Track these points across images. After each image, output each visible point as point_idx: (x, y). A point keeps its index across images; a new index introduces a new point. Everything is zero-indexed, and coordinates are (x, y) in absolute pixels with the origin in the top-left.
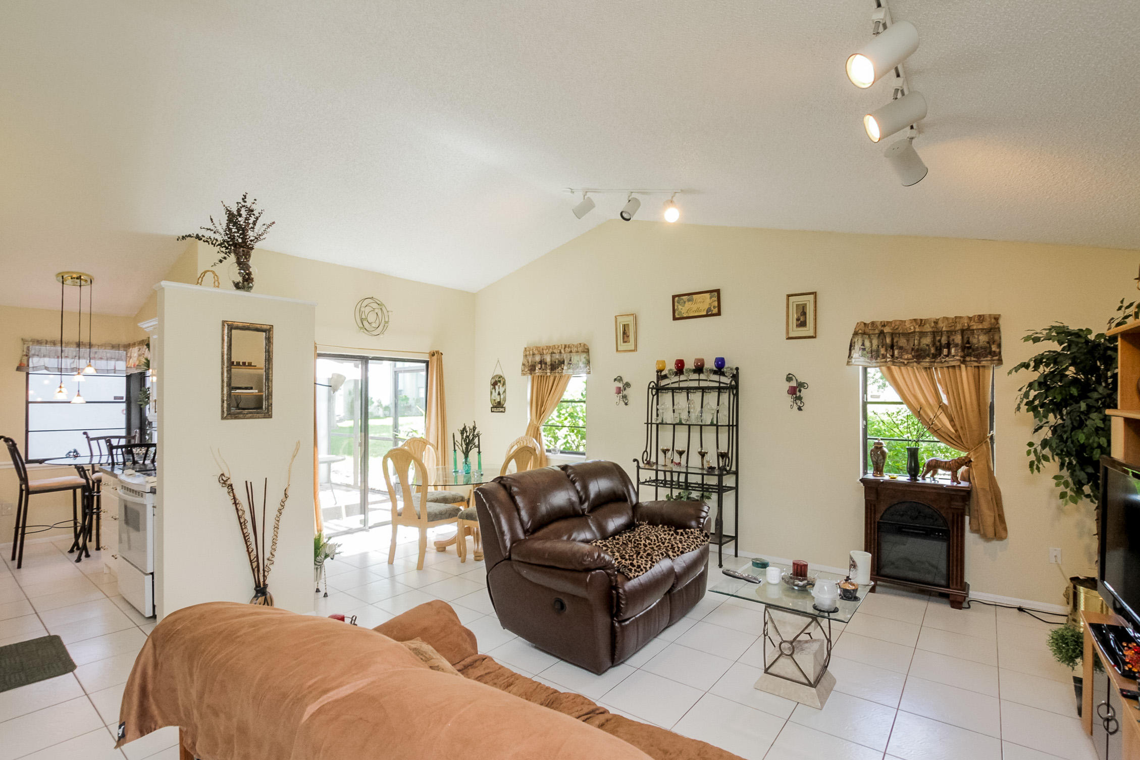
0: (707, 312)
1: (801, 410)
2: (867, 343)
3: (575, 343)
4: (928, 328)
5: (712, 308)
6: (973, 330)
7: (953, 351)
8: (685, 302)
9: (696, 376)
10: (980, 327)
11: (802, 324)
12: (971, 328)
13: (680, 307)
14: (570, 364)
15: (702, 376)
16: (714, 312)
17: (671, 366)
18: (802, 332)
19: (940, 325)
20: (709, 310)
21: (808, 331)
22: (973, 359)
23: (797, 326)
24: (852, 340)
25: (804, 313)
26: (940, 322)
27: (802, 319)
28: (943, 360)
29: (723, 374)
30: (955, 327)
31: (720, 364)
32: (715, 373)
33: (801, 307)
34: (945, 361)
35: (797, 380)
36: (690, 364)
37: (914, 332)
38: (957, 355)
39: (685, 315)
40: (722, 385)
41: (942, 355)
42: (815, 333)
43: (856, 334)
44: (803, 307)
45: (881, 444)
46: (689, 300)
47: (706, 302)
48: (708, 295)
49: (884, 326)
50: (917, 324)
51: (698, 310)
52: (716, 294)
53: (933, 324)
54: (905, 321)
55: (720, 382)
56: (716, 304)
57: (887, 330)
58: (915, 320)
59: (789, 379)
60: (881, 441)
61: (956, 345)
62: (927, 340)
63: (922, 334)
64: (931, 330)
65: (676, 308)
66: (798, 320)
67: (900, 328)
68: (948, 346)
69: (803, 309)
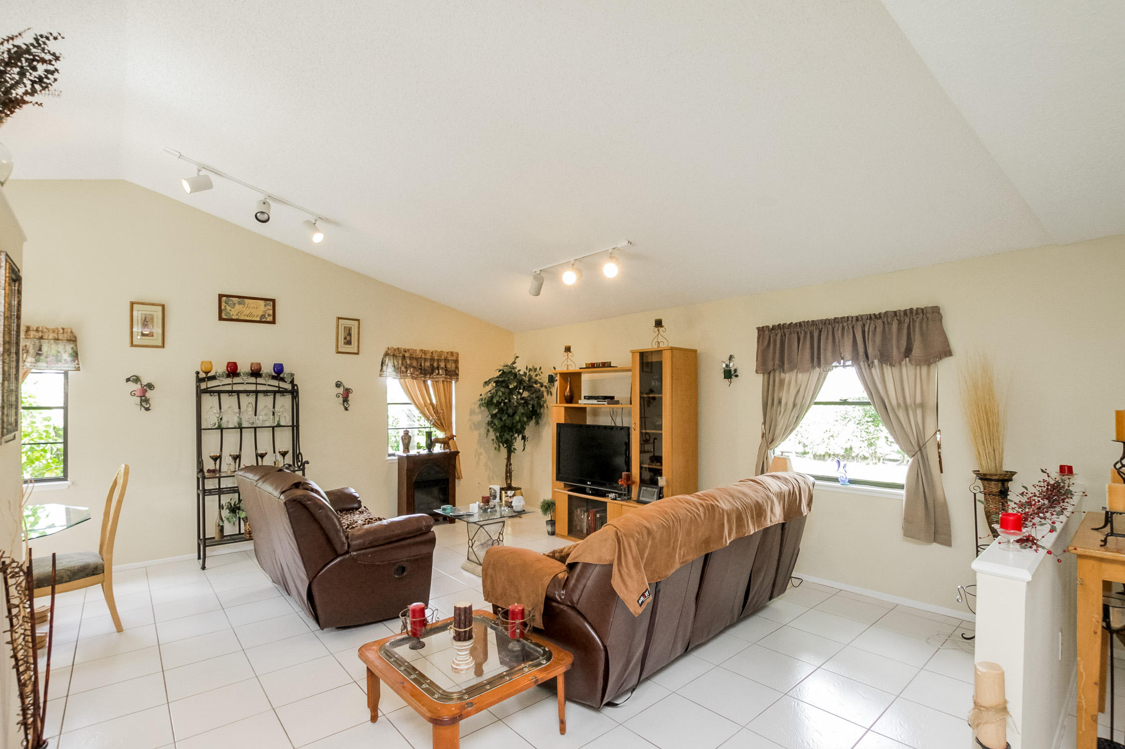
0: (261, 318)
1: (348, 410)
2: (396, 363)
3: (51, 326)
4: (428, 356)
5: (267, 316)
6: (449, 360)
7: (440, 371)
8: (234, 304)
9: (253, 380)
10: (452, 358)
11: (349, 343)
12: (448, 359)
13: (228, 308)
14: (40, 355)
15: (259, 380)
16: (268, 320)
17: (220, 368)
18: (347, 348)
19: (434, 355)
20: (263, 316)
21: (353, 348)
22: (448, 377)
23: (344, 343)
24: (383, 359)
25: (350, 334)
26: (434, 353)
27: (348, 338)
28: (435, 377)
29: (283, 380)
30: (441, 357)
31: (279, 369)
32: (274, 378)
33: (348, 329)
34: (436, 378)
35: (344, 386)
36: (244, 367)
37: (421, 358)
38: (443, 374)
39: (234, 317)
40: (281, 389)
41: (434, 374)
42: (359, 351)
43: (386, 354)
44: (349, 329)
45: (408, 431)
46: (240, 303)
47: (260, 309)
48: (262, 303)
49: (405, 352)
50: (423, 352)
51: (250, 314)
52: (271, 303)
53: (431, 354)
54: (416, 350)
55: (279, 387)
56: (271, 312)
57: (407, 355)
58: (422, 350)
59: (338, 385)
60: (408, 429)
61: (442, 368)
62: (428, 364)
63: (425, 360)
64: (430, 357)
65: (223, 307)
66: (345, 338)
67: (414, 354)
68: (438, 368)
69: (349, 331)
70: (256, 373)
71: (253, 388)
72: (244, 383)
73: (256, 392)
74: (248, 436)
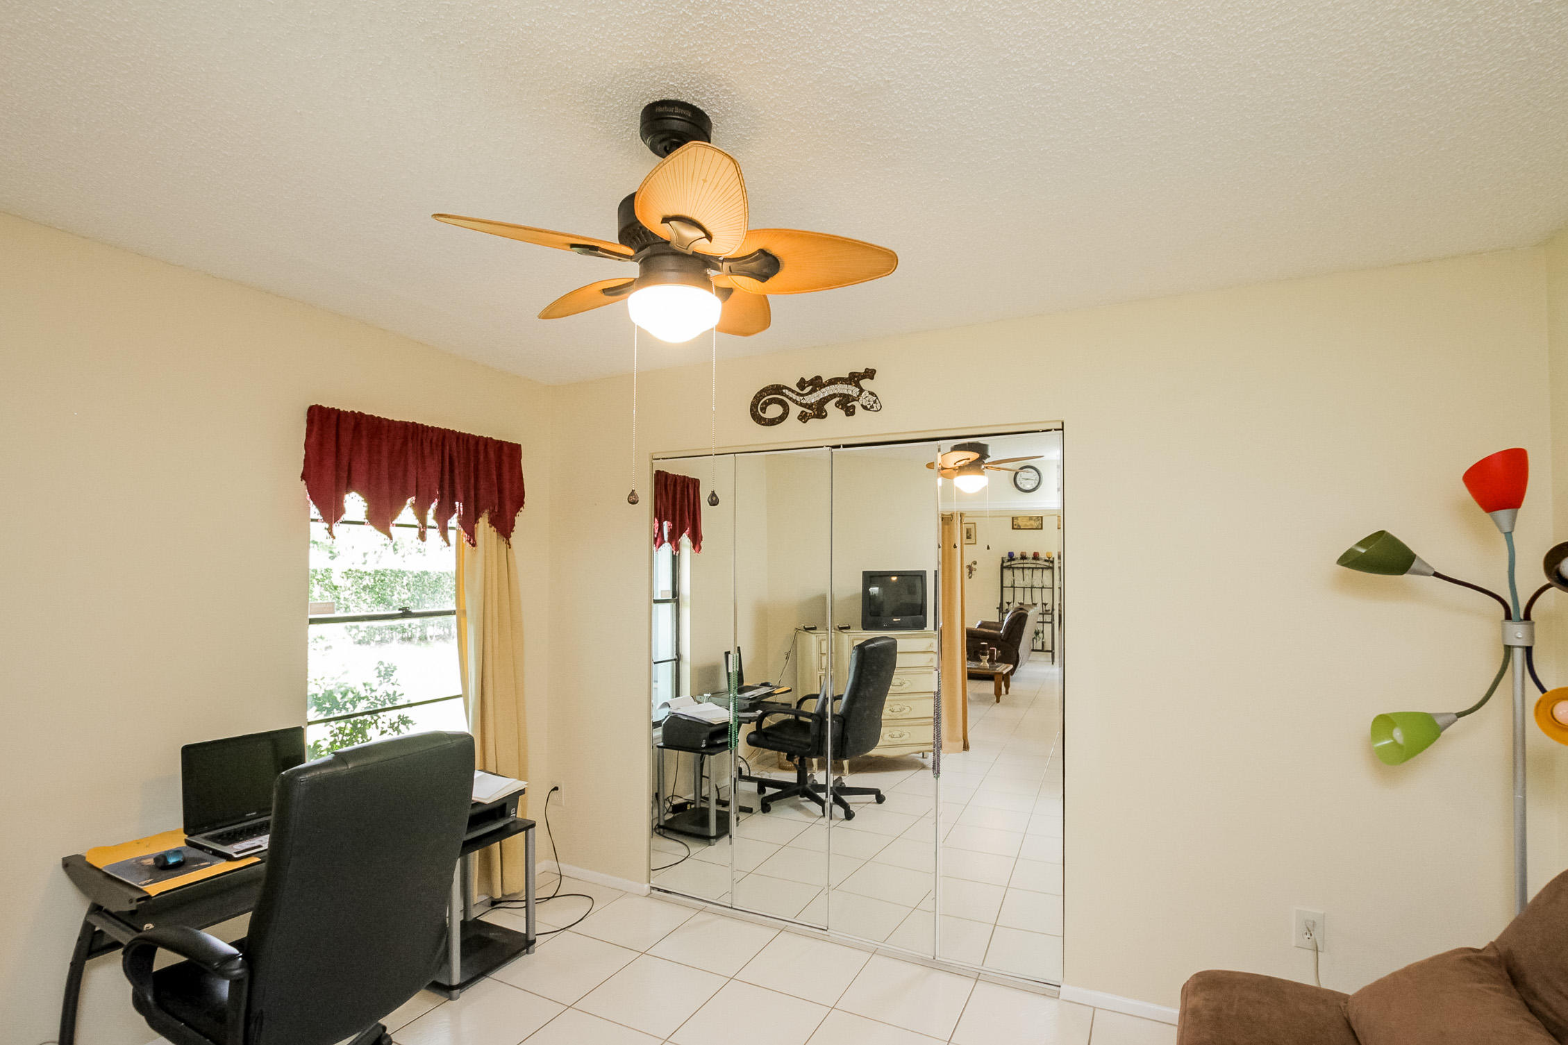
51: (1028, 526)
70: (1023, 557)
71: (1022, 566)
72: (1030, 563)
73: (1023, 568)
74: (1028, 591)
